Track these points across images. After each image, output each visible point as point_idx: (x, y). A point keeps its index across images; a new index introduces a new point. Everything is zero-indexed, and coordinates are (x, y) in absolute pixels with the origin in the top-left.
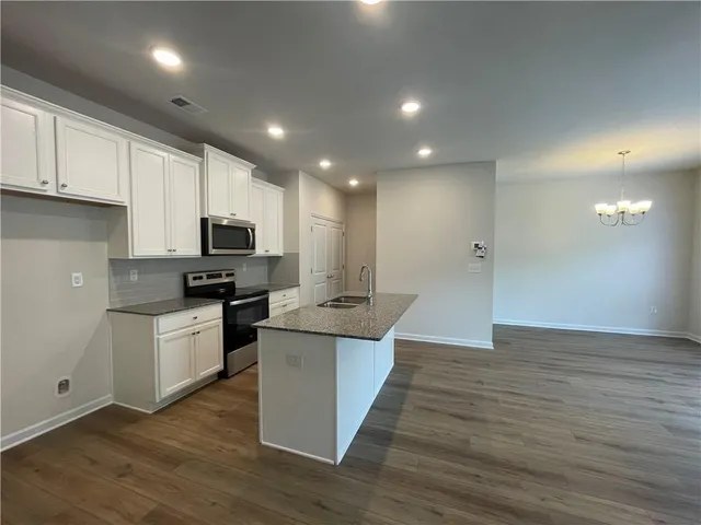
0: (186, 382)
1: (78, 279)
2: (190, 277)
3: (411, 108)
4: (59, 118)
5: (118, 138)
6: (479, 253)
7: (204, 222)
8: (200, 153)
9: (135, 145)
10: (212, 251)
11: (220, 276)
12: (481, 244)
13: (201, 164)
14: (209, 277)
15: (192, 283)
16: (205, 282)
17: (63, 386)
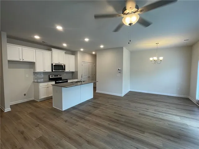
0: (46, 96)
1: (27, 76)
2: (50, 76)
3: (87, 40)
4: (23, 48)
5: (33, 50)
6: (119, 71)
7: (52, 64)
8: (51, 50)
9: (36, 50)
10: (54, 71)
11: (58, 76)
12: (120, 69)
13: (51, 52)
14: (55, 76)
15: (51, 77)
16: (54, 77)
17: (25, 95)
